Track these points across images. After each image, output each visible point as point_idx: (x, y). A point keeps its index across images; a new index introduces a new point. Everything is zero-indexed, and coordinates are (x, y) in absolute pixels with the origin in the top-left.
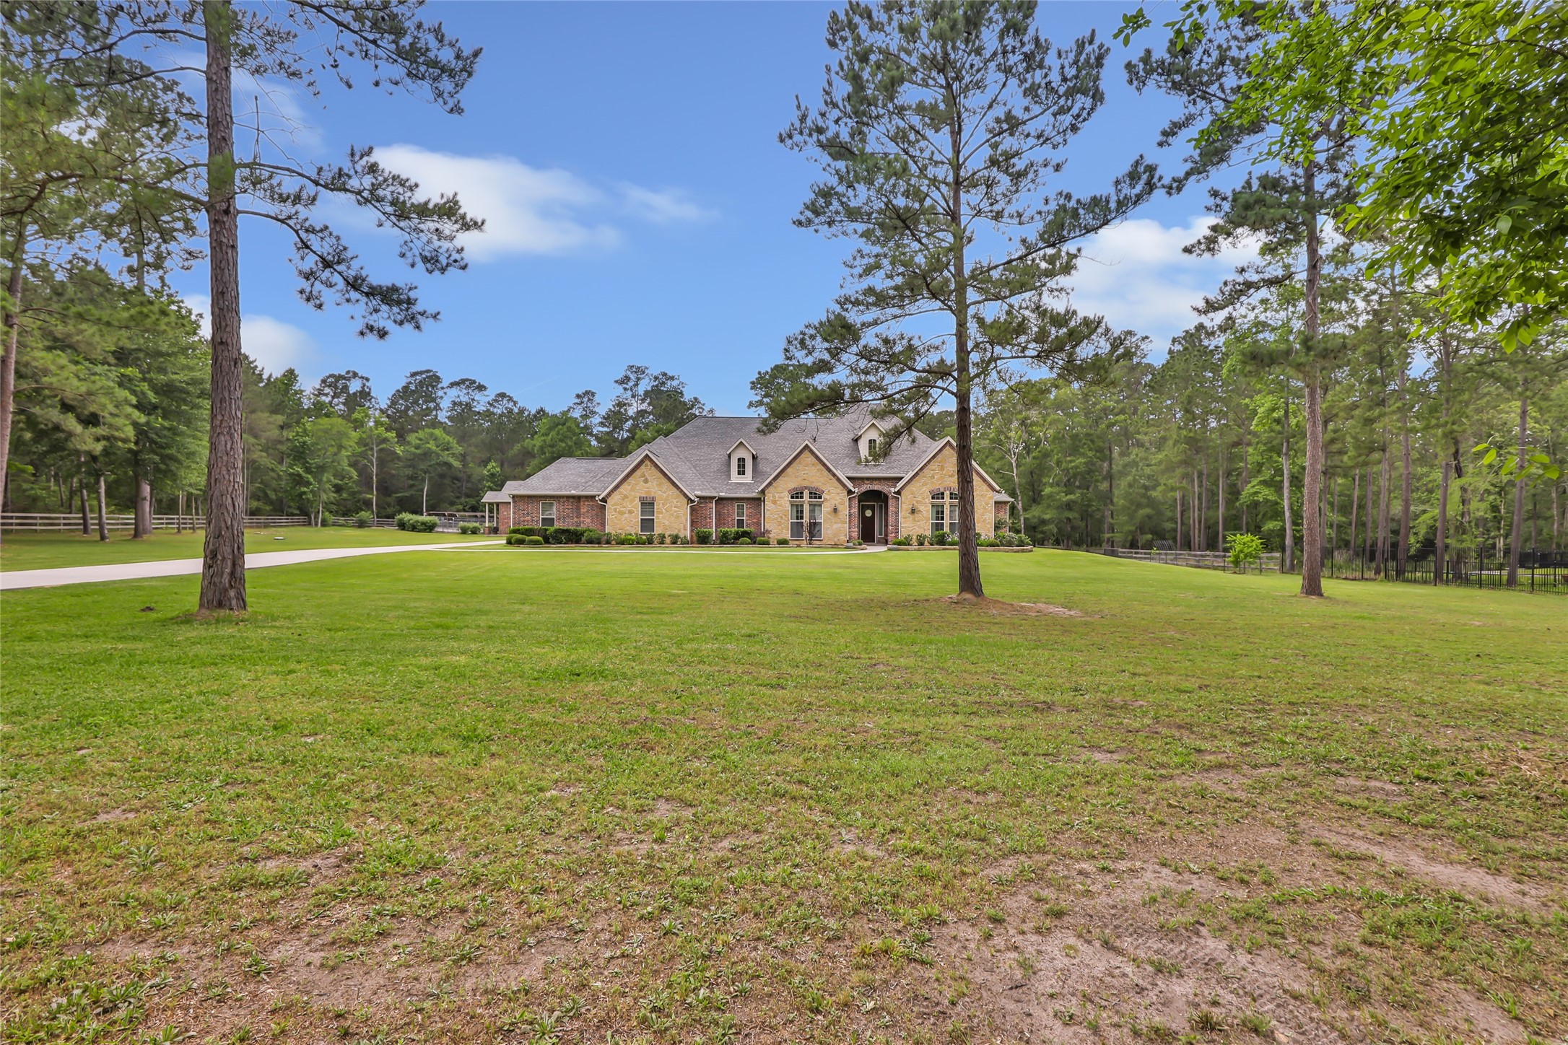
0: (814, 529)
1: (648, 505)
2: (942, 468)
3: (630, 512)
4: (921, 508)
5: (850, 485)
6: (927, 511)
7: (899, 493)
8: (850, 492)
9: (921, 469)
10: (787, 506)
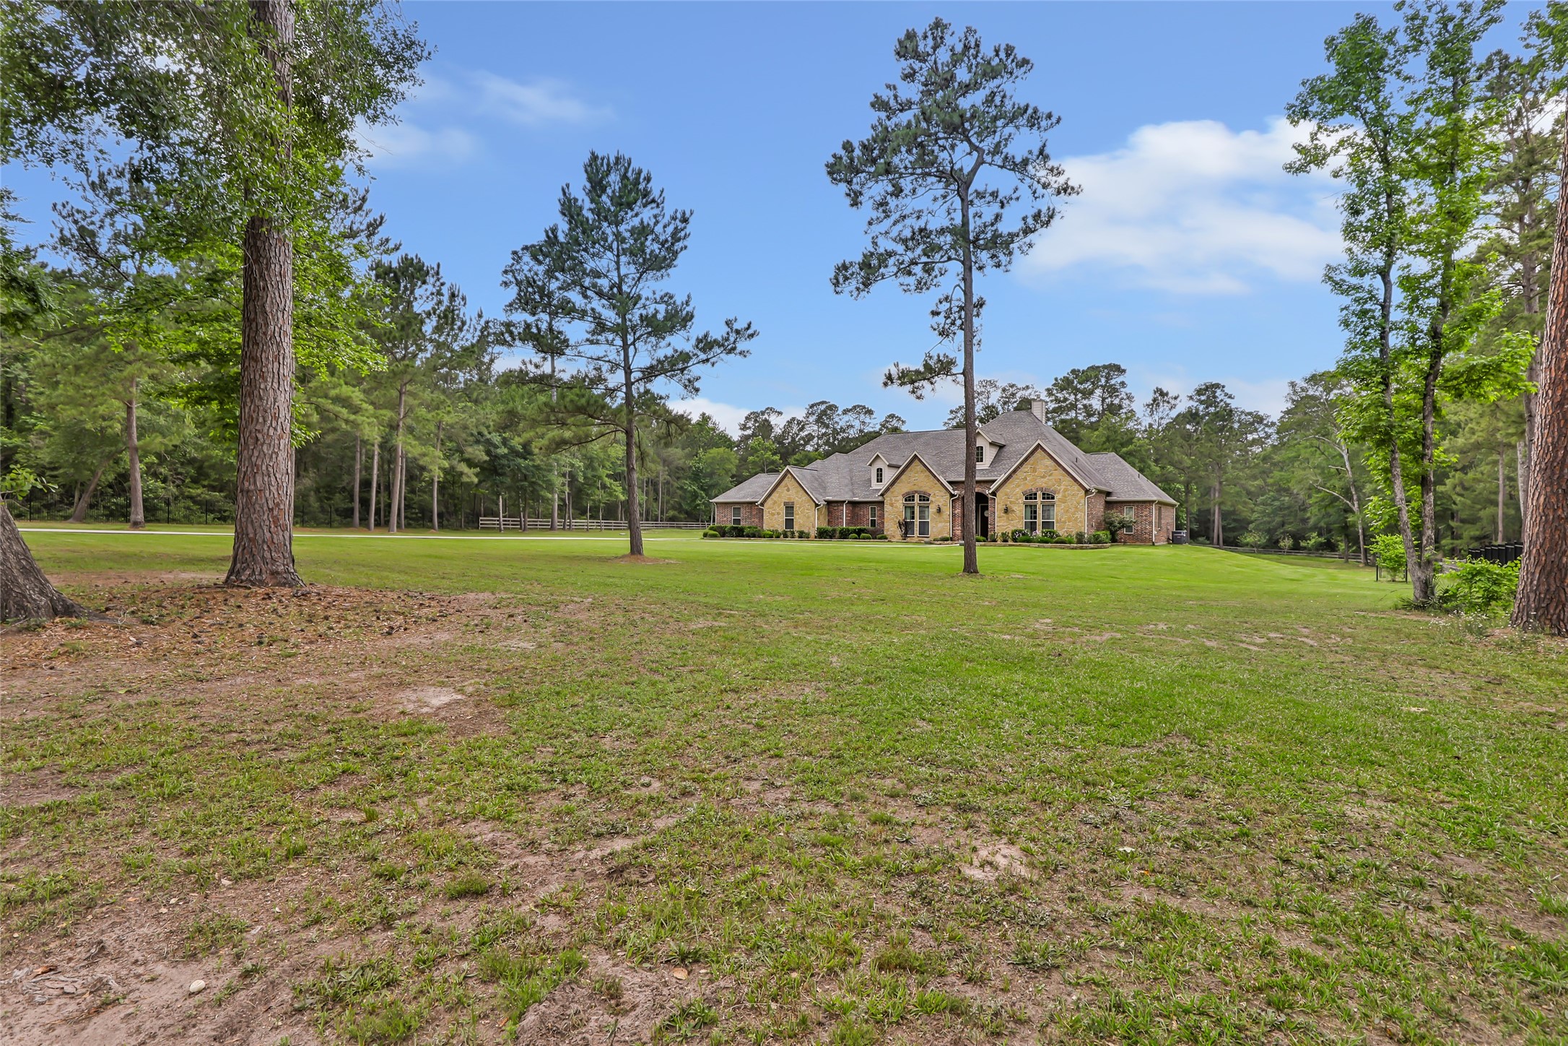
0: (924, 528)
1: (790, 508)
2: (1034, 470)
3: (779, 514)
4: (1015, 508)
5: (950, 488)
6: (1019, 509)
7: (994, 494)
8: (952, 496)
9: (1014, 471)
10: (902, 508)
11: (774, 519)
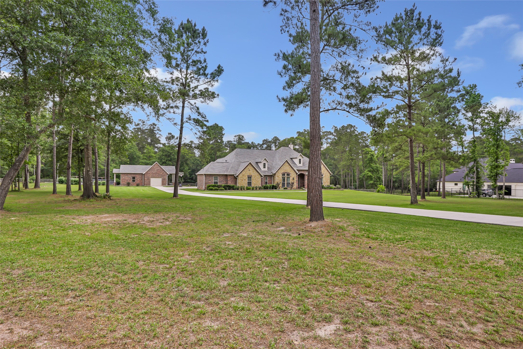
0: (288, 184)
1: (250, 177)
3: (245, 180)
5: (297, 172)
10: (281, 178)
11: (242, 182)
